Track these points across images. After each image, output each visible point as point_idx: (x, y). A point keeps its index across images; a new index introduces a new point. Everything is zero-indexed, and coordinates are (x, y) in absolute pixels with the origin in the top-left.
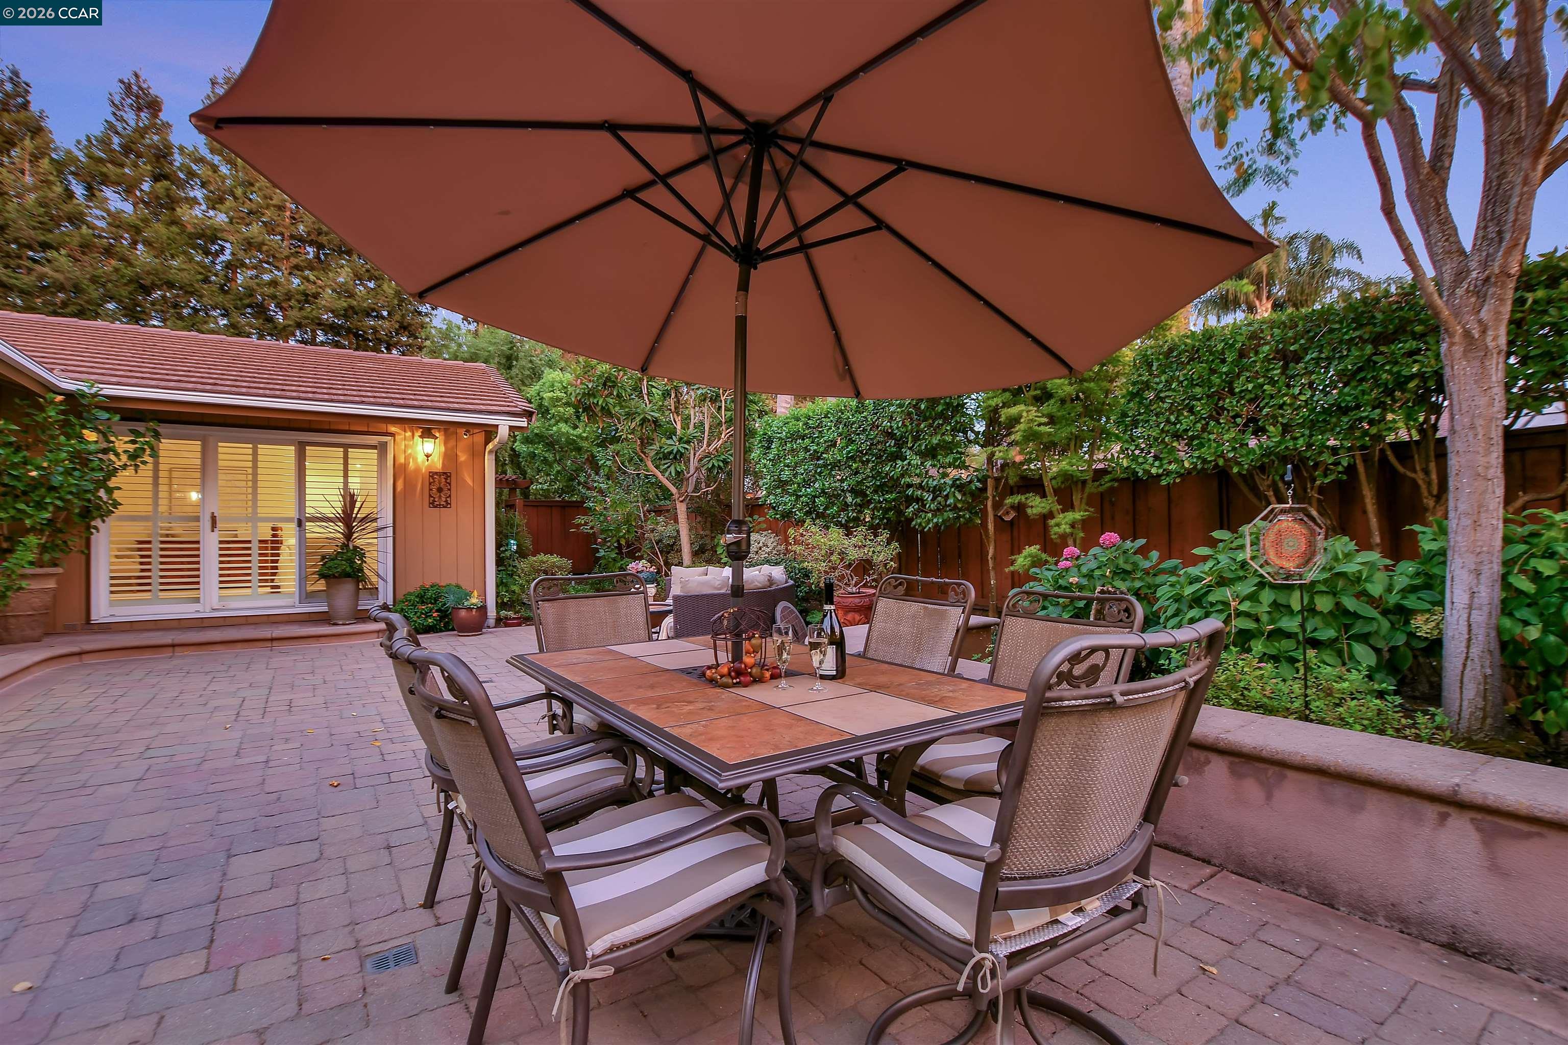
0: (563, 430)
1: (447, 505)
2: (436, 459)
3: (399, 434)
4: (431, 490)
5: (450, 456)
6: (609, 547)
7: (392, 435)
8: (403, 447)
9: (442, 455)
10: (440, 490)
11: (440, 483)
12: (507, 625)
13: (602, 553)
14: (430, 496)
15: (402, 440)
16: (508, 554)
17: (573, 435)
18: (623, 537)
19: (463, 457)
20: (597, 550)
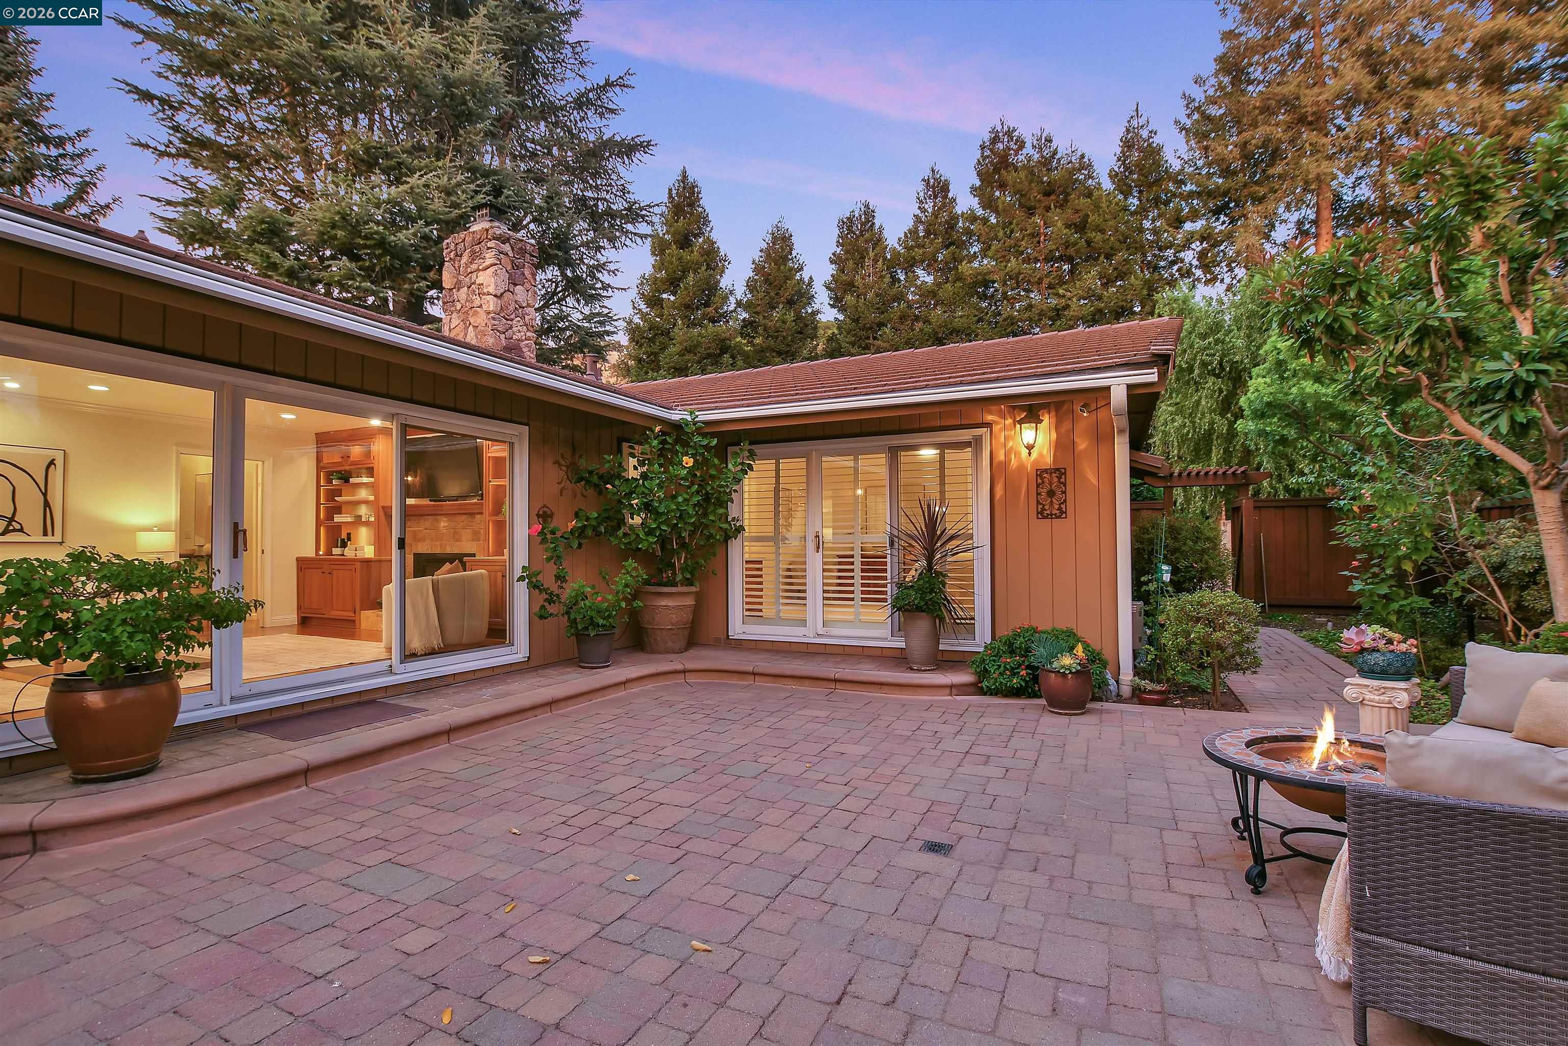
0: (1308, 390)
1: (1062, 514)
2: (1045, 452)
3: (997, 423)
4: (1038, 494)
5: (1063, 445)
6: (1375, 575)
7: (989, 425)
8: (1003, 439)
9: (1053, 445)
10: (1051, 494)
11: (1051, 484)
12: (1143, 702)
13: (1357, 586)
14: (1038, 502)
15: (1001, 430)
16: (1152, 587)
17: (1326, 395)
18: (1407, 557)
19: (1082, 445)
20: (1349, 581)
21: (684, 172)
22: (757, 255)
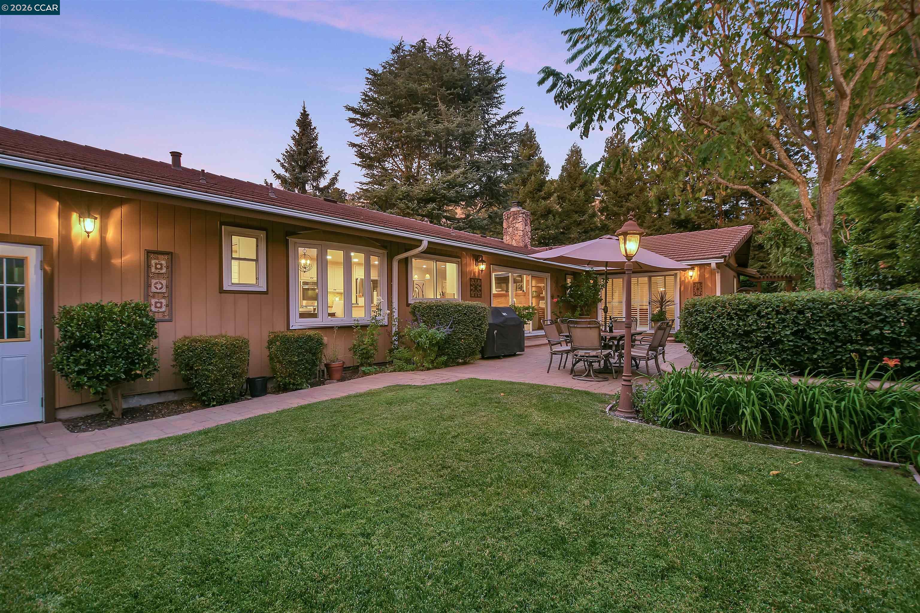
1: (701, 295)
2: (696, 277)
4: (694, 289)
5: (701, 276)
8: (683, 274)
9: (698, 275)
11: (698, 287)
14: (694, 292)
15: (682, 271)
19: (707, 276)
21: (527, 124)
22: (563, 163)
